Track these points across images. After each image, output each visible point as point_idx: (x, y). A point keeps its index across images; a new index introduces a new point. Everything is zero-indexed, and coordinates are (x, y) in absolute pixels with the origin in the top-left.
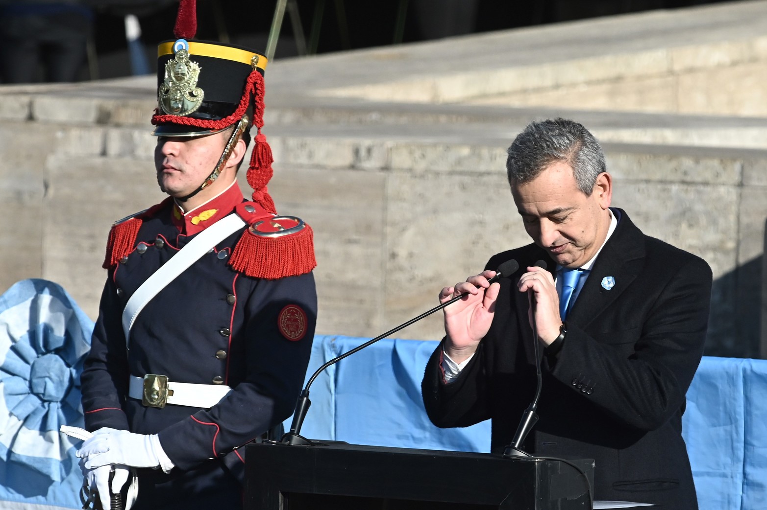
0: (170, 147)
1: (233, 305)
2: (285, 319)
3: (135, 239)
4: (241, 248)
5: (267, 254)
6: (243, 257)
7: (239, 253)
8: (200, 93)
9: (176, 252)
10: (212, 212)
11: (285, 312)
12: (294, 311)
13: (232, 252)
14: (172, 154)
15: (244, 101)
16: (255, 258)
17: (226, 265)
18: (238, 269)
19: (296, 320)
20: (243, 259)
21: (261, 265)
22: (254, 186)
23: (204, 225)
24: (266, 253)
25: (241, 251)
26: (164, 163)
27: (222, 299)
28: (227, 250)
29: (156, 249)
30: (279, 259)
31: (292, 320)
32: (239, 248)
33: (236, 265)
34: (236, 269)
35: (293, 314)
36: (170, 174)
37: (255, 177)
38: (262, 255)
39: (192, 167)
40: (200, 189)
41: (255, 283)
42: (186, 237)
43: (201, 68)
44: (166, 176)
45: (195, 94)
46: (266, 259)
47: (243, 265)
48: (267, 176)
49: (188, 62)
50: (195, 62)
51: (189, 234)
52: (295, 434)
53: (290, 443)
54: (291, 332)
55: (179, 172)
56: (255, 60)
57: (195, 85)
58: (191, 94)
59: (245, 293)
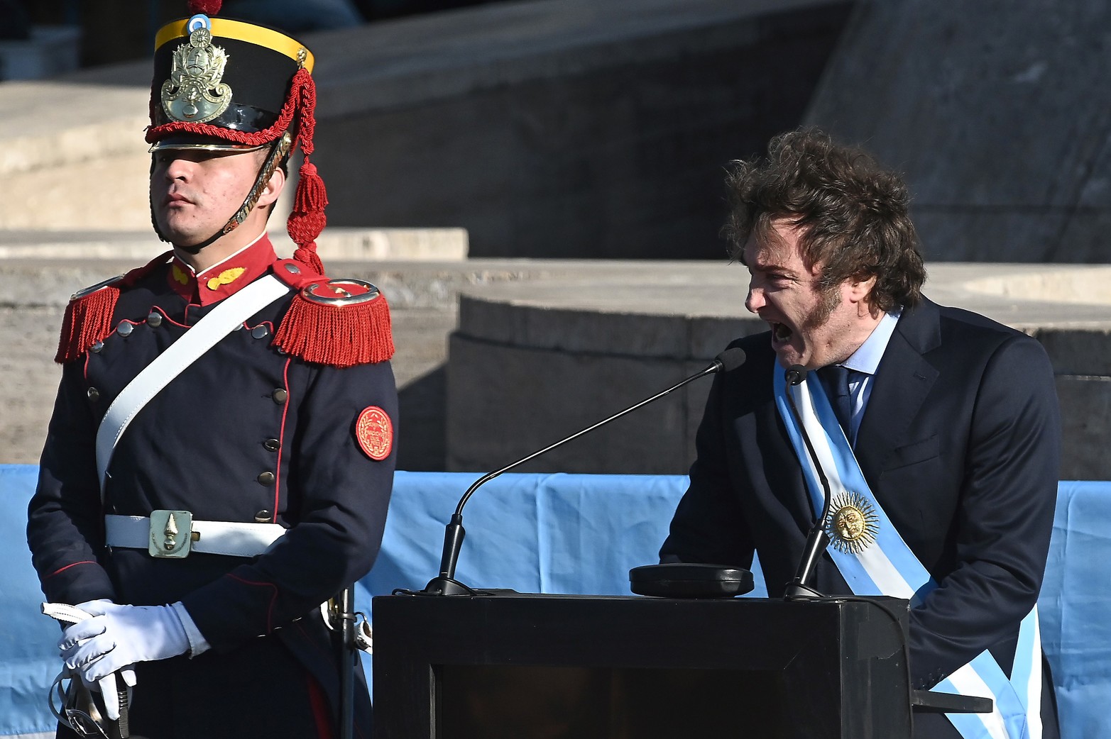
0: (180, 168)
1: (284, 404)
2: (365, 427)
3: (111, 317)
4: (291, 321)
5: (334, 329)
6: (297, 334)
7: (289, 329)
8: (227, 92)
9: (185, 330)
10: (238, 272)
11: (365, 417)
12: (376, 416)
13: (276, 329)
14: (183, 178)
15: (287, 111)
16: (317, 336)
17: (269, 347)
18: (290, 351)
19: (379, 429)
20: (297, 337)
21: (325, 346)
22: (298, 240)
23: (226, 292)
24: (332, 327)
25: (293, 325)
26: (171, 192)
27: (267, 396)
28: (267, 325)
29: (148, 327)
30: (351, 337)
31: (374, 429)
32: (288, 322)
33: (287, 346)
34: (287, 351)
35: (375, 420)
36: (179, 208)
37: (299, 226)
38: (327, 331)
39: (212, 198)
40: (221, 233)
41: (315, 372)
42: (201, 308)
43: (228, 56)
44: (172, 212)
45: (219, 93)
46: (332, 337)
47: (299, 344)
48: (316, 225)
49: (209, 46)
50: (220, 48)
51: (204, 304)
52: (447, 579)
53: (443, 592)
54: (373, 446)
55: (193, 206)
56: (303, 55)
57: (220, 80)
58: (213, 93)
59: (301, 388)
